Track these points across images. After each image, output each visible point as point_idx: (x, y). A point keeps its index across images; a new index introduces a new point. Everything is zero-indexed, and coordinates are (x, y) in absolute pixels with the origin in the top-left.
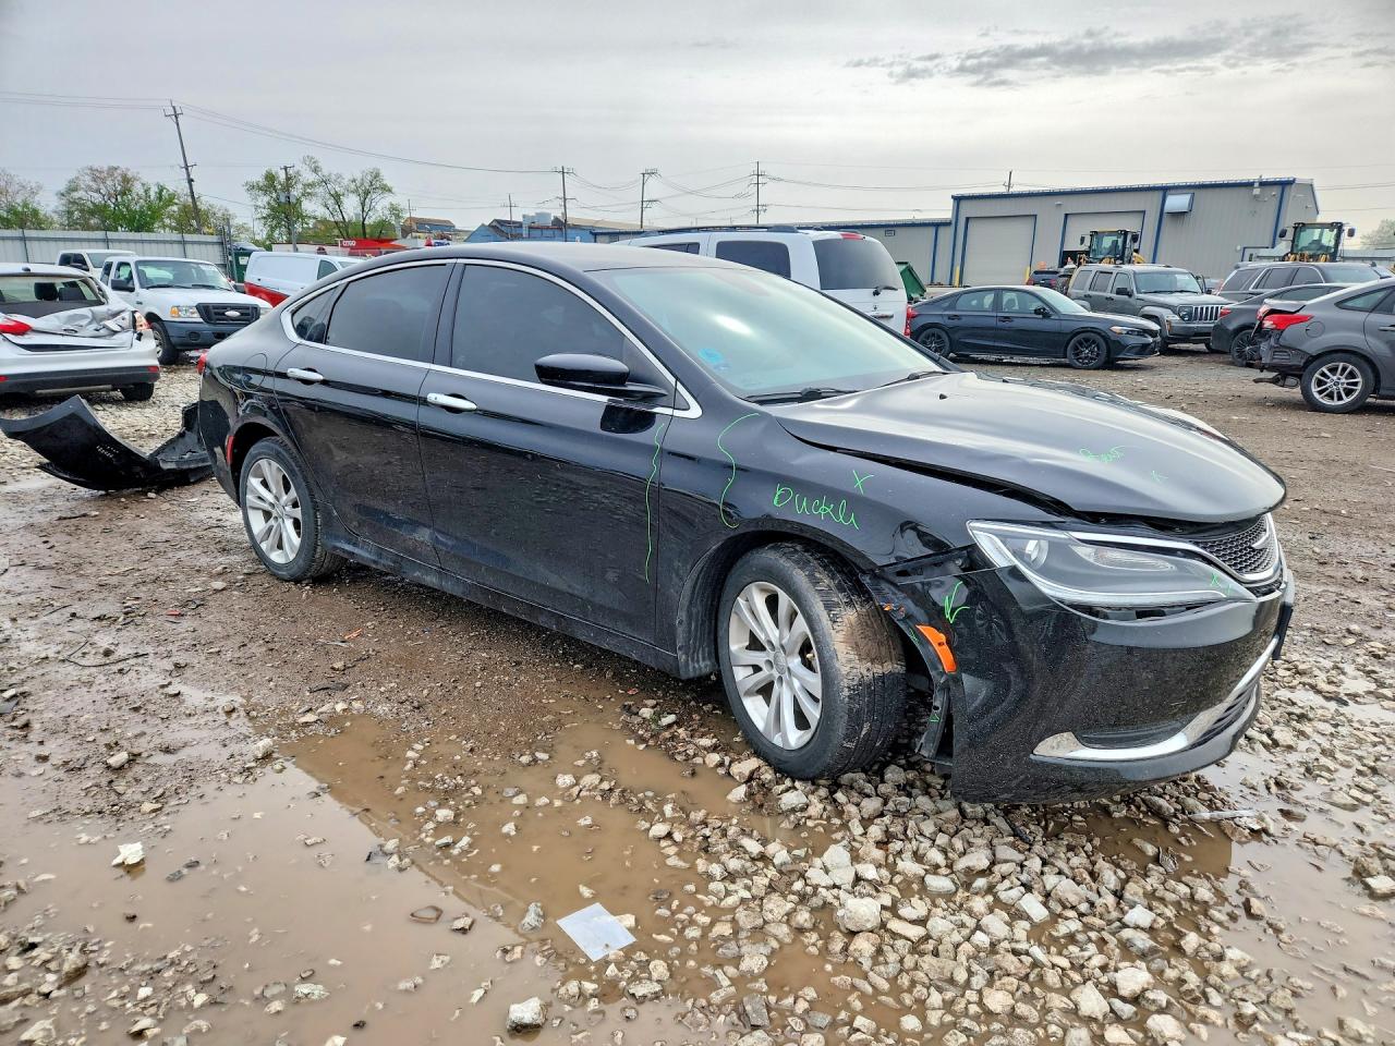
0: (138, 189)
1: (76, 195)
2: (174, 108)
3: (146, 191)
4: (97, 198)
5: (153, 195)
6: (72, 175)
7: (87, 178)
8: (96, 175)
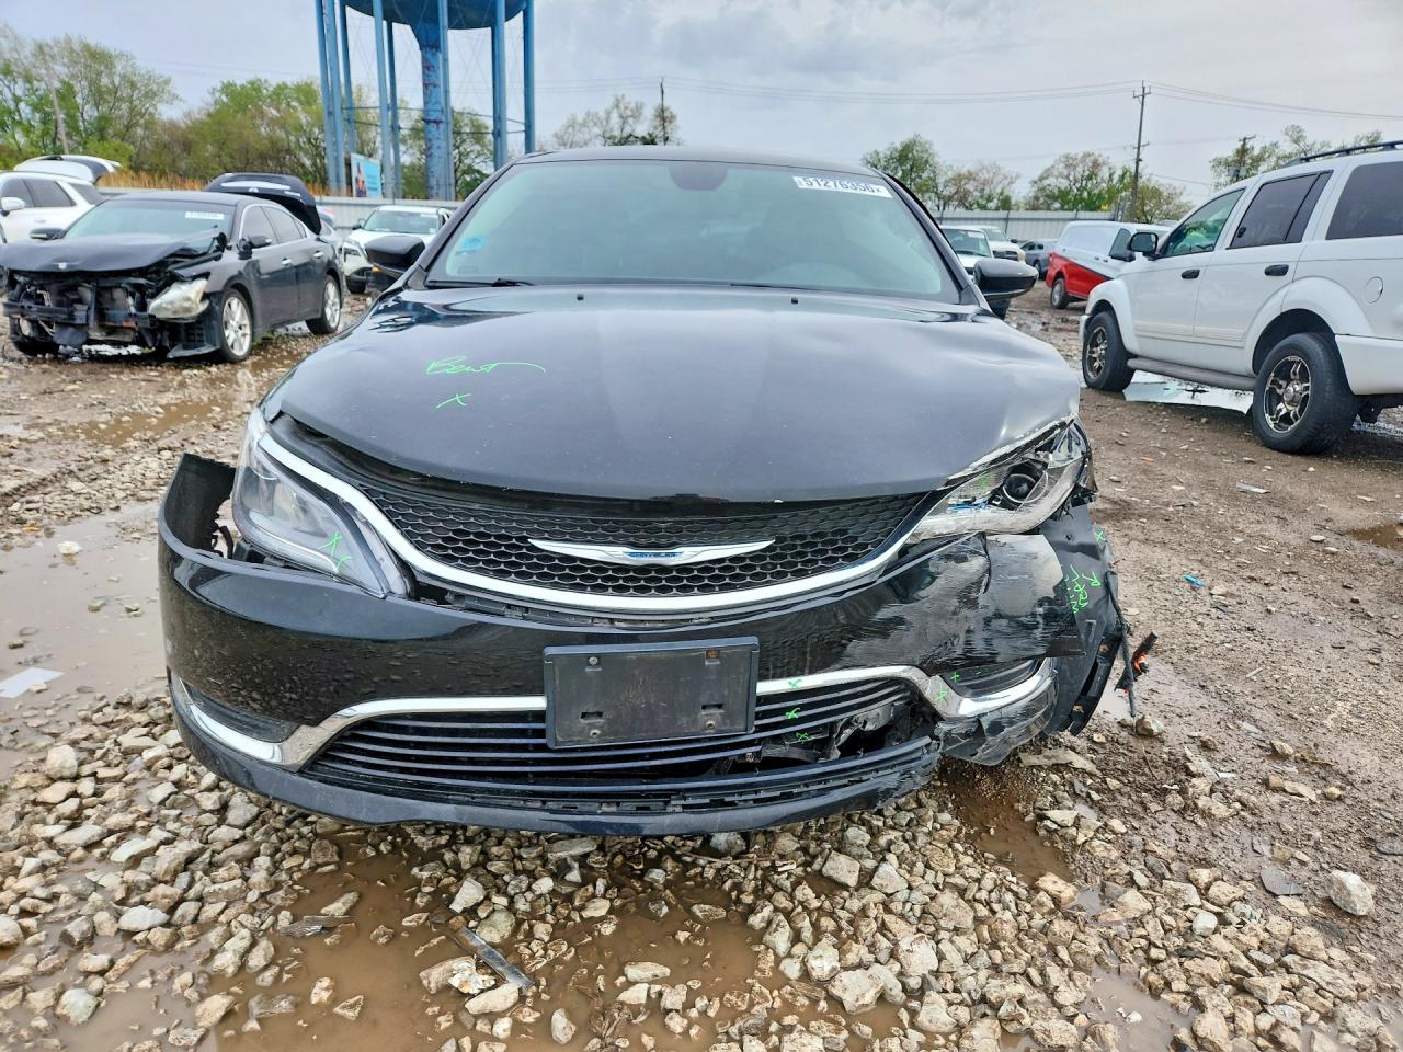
0: (1104, 173)
1: (1046, 182)
2: (1144, 88)
3: (1111, 176)
4: (1064, 184)
5: (1116, 178)
6: (1049, 163)
7: (1062, 165)
8: (1070, 163)
